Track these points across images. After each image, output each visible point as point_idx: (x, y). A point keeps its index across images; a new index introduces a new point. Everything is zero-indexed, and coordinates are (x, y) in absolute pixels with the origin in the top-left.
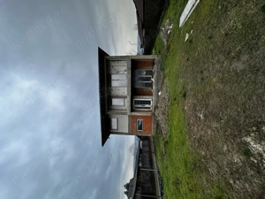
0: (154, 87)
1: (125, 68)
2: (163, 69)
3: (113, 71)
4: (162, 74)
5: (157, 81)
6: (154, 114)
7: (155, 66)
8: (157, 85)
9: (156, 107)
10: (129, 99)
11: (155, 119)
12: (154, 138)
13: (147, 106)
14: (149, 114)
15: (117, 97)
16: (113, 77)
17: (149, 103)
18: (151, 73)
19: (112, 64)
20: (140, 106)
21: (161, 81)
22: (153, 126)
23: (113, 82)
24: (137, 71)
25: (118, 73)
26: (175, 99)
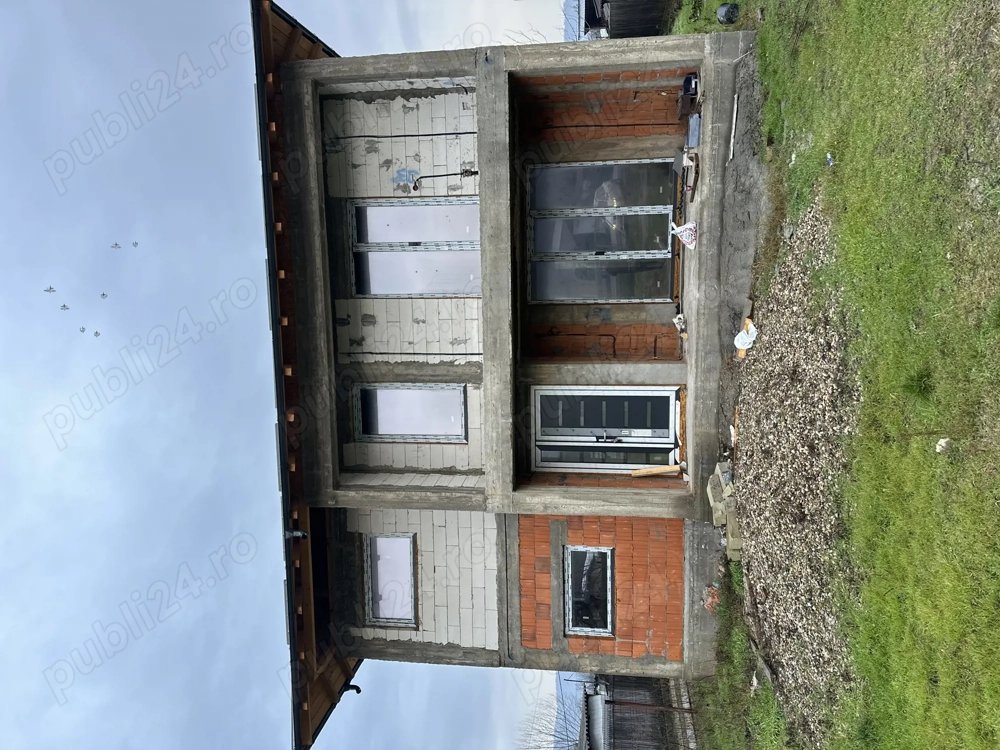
0: (693, 292)
1: (467, 151)
2: (765, 140)
3: (371, 179)
4: (760, 178)
5: (722, 241)
6: (698, 507)
7: (705, 128)
8: (719, 273)
9: (717, 451)
10: (496, 385)
11: (707, 544)
12: (701, 687)
13: (640, 437)
14: (657, 505)
15: (414, 374)
16: (381, 223)
17: (653, 413)
18: (667, 183)
19: (367, 120)
20: (586, 439)
21: (754, 238)
22: (696, 598)
23: (377, 263)
24: (556, 174)
25: (410, 188)
26: (921, 386)
